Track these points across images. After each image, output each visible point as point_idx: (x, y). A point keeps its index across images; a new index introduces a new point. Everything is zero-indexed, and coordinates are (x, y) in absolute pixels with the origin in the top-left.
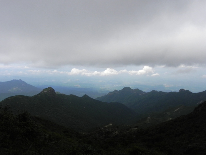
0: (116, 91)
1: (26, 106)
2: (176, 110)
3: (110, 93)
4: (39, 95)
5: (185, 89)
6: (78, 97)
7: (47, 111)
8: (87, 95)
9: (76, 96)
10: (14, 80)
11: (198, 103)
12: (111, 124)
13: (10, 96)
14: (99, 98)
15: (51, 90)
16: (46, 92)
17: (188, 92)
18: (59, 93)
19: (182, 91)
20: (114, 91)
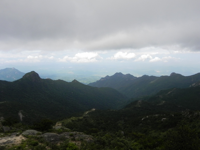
2: (169, 93)
3: (102, 78)
5: (177, 73)
6: (67, 82)
8: (76, 80)
9: (65, 82)
10: (7, 68)
11: (190, 86)
12: (94, 109)
16: (28, 77)
17: (179, 76)
19: (173, 75)
20: (106, 77)
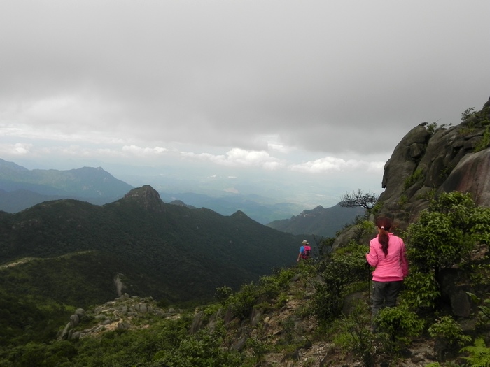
0: (320, 208)
1: (80, 226)
3: (306, 212)
4: (118, 203)
6: (221, 216)
7: (130, 243)
8: (242, 213)
9: (215, 214)
10: (85, 168)
13: (46, 201)
14: (276, 222)
15: (148, 192)
18: (183, 203)
20: (316, 209)
